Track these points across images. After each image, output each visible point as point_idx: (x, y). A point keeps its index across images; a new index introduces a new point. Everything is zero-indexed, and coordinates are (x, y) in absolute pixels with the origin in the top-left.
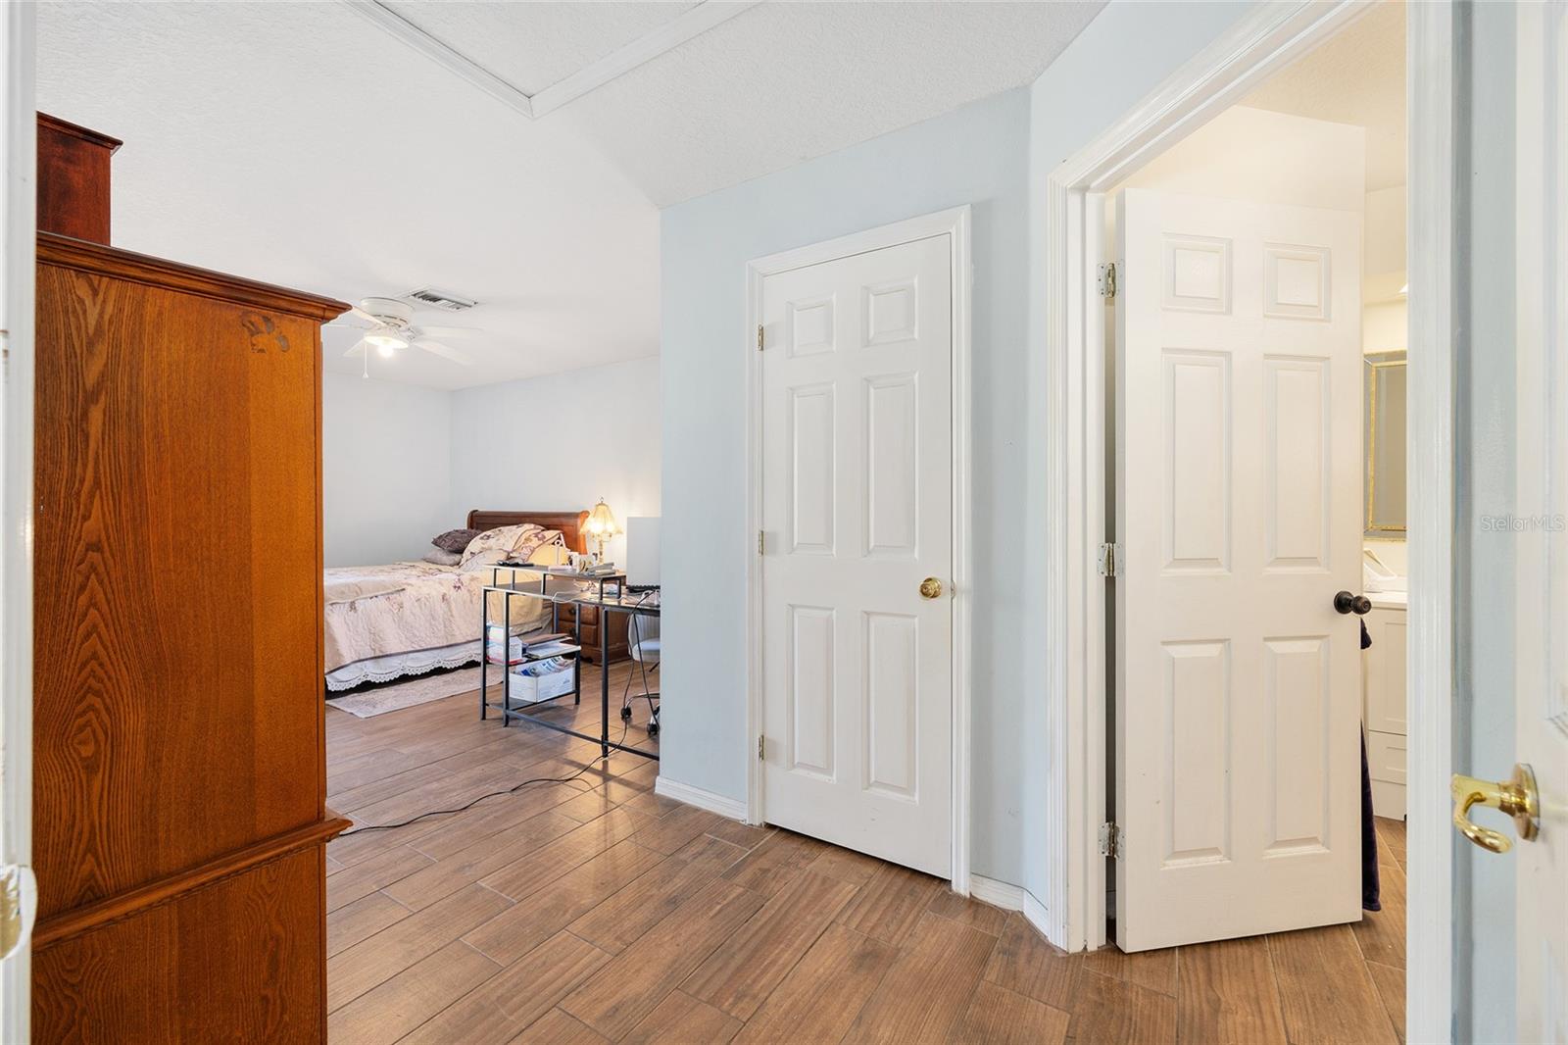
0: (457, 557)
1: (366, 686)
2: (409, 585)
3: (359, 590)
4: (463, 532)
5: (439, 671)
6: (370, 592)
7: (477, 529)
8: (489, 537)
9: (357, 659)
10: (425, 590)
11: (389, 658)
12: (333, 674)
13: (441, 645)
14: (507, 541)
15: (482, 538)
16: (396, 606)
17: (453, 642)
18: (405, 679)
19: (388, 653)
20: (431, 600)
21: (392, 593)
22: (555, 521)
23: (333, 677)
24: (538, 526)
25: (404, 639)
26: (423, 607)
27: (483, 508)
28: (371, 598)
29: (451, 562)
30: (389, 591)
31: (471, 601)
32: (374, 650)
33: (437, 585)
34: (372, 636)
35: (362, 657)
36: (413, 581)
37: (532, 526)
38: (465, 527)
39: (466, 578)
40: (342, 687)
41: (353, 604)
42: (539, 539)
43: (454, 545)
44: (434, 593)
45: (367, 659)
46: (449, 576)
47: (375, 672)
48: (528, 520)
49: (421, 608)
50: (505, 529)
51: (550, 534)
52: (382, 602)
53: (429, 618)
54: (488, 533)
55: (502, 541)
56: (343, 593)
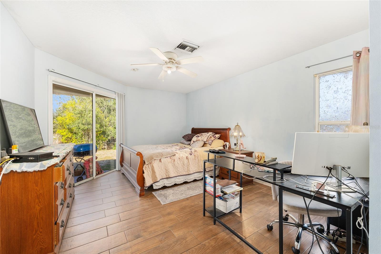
0: (189, 142)
1: (164, 187)
2: (177, 153)
3: (162, 155)
4: (191, 134)
5: (186, 183)
6: (165, 156)
7: (194, 133)
8: (198, 136)
9: (162, 178)
10: (181, 155)
11: (171, 178)
12: (155, 183)
13: (186, 174)
14: (204, 138)
15: (196, 137)
16: (173, 160)
17: (189, 173)
18: (176, 185)
19: (171, 177)
20: (183, 159)
21: (172, 156)
22: (219, 131)
23: (155, 185)
24: (213, 133)
25: (175, 172)
26: (181, 161)
27: (196, 127)
28: (166, 158)
29: (188, 144)
30: (171, 155)
31: (195, 159)
32: (166, 175)
33: (185, 153)
34: (166, 170)
35: (163, 178)
36: (178, 151)
37: (212, 133)
38: (191, 133)
39: (193, 151)
40: (157, 188)
41: (160, 160)
42: (214, 137)
43: (188, 138)
44: (184, 156)
45: (164, 179)
46: (188, 150)
47: (168, 183)
48: (210, 130)
49: (180, 161)
50: (203, 134)
51: (217, 136)
52: (169, 159)
53: (183, 164)
54: (198, 135)
55: (203, 138)
56: (158, 156)
